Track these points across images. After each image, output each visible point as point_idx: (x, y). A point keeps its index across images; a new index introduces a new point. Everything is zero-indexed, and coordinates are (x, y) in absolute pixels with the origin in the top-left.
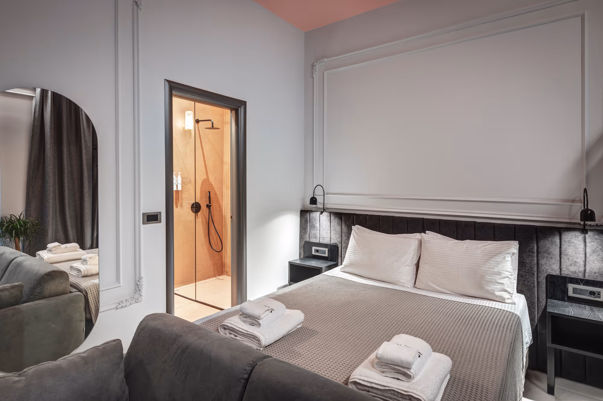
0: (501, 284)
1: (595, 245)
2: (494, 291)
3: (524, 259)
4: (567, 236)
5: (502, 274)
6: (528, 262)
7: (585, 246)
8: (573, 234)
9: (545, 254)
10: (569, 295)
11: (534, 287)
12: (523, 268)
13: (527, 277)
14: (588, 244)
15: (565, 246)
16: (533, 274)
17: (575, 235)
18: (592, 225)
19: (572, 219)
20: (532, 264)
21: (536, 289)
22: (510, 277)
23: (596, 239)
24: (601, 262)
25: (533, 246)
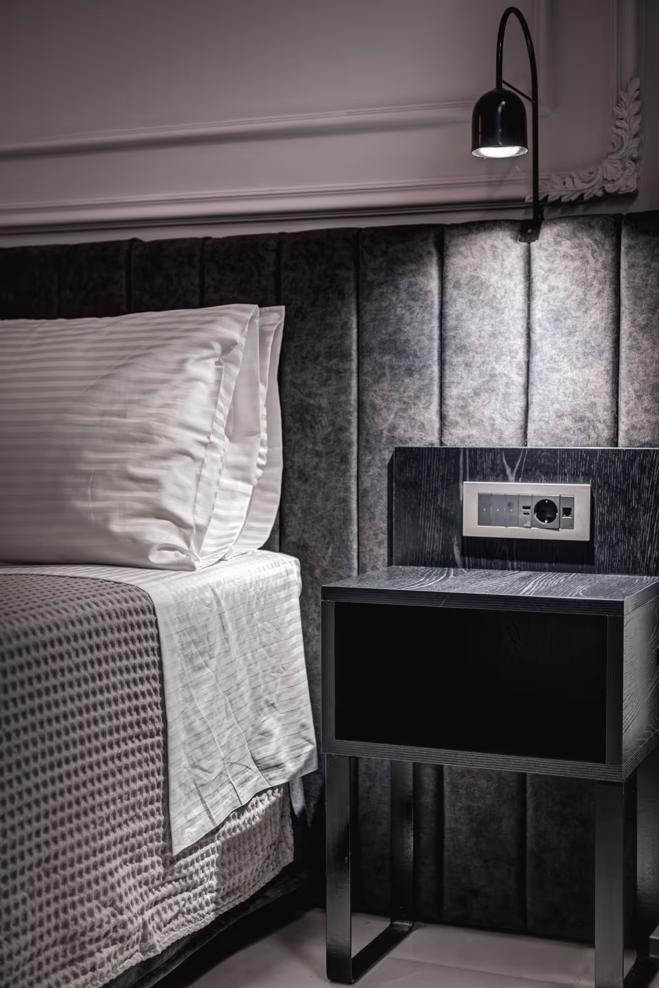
0: (149, 486)
1: (561, 285)
2: (105, 513)
3: (309, 395)
4: (466, 257)
5: (156, 438)
6: (324, 402)
7: (529, 294)
8: (486, 247)
9: (386, 358)
10: (464, 535)
11: (347, 521)
12: (307, 436)
13: (322, 475)
14: (539, 285)
15: (459, 305)
16: (345, 460)
17: (493, 246)
18: (563, 200)
19: (501, 183)
20: (338, 409)
21: (355, 529)
22: (200, 452)
23: (565, 256)
24: (579, 365)
25: (346, 326)
